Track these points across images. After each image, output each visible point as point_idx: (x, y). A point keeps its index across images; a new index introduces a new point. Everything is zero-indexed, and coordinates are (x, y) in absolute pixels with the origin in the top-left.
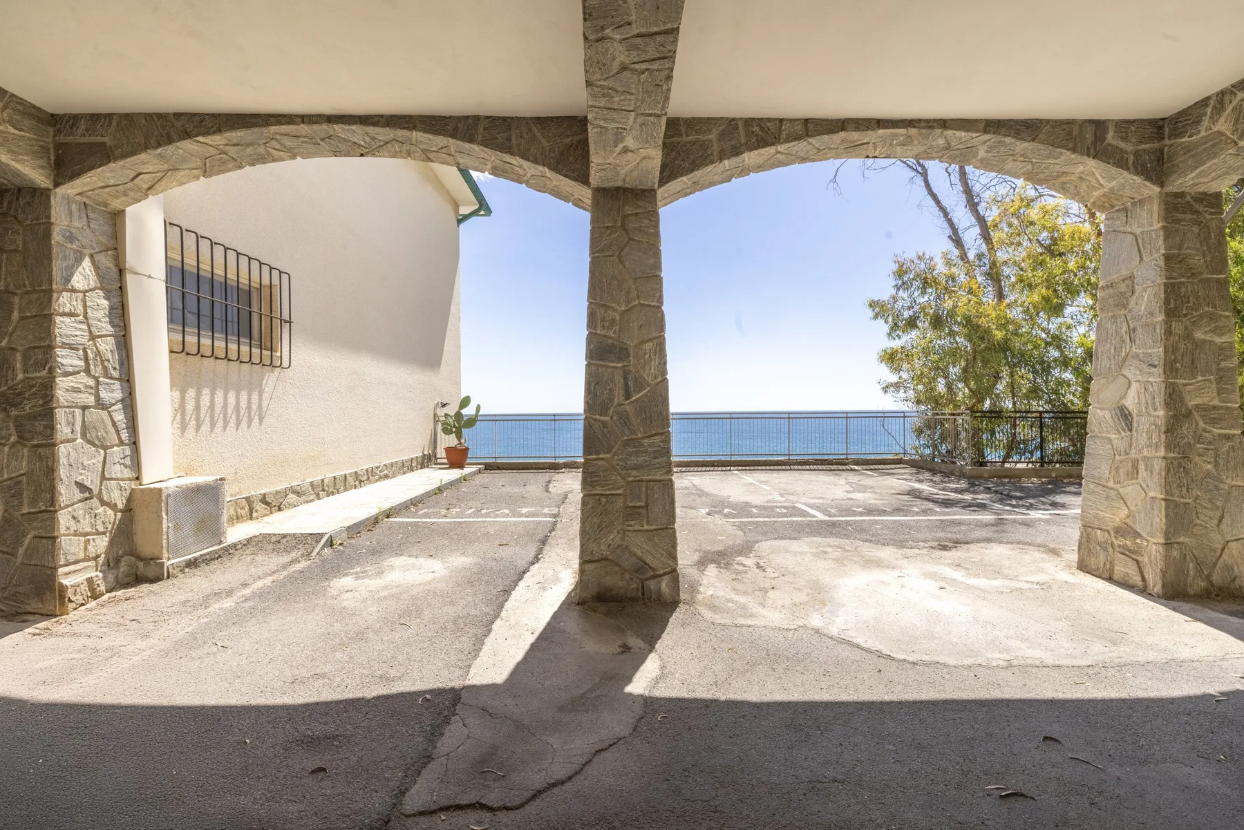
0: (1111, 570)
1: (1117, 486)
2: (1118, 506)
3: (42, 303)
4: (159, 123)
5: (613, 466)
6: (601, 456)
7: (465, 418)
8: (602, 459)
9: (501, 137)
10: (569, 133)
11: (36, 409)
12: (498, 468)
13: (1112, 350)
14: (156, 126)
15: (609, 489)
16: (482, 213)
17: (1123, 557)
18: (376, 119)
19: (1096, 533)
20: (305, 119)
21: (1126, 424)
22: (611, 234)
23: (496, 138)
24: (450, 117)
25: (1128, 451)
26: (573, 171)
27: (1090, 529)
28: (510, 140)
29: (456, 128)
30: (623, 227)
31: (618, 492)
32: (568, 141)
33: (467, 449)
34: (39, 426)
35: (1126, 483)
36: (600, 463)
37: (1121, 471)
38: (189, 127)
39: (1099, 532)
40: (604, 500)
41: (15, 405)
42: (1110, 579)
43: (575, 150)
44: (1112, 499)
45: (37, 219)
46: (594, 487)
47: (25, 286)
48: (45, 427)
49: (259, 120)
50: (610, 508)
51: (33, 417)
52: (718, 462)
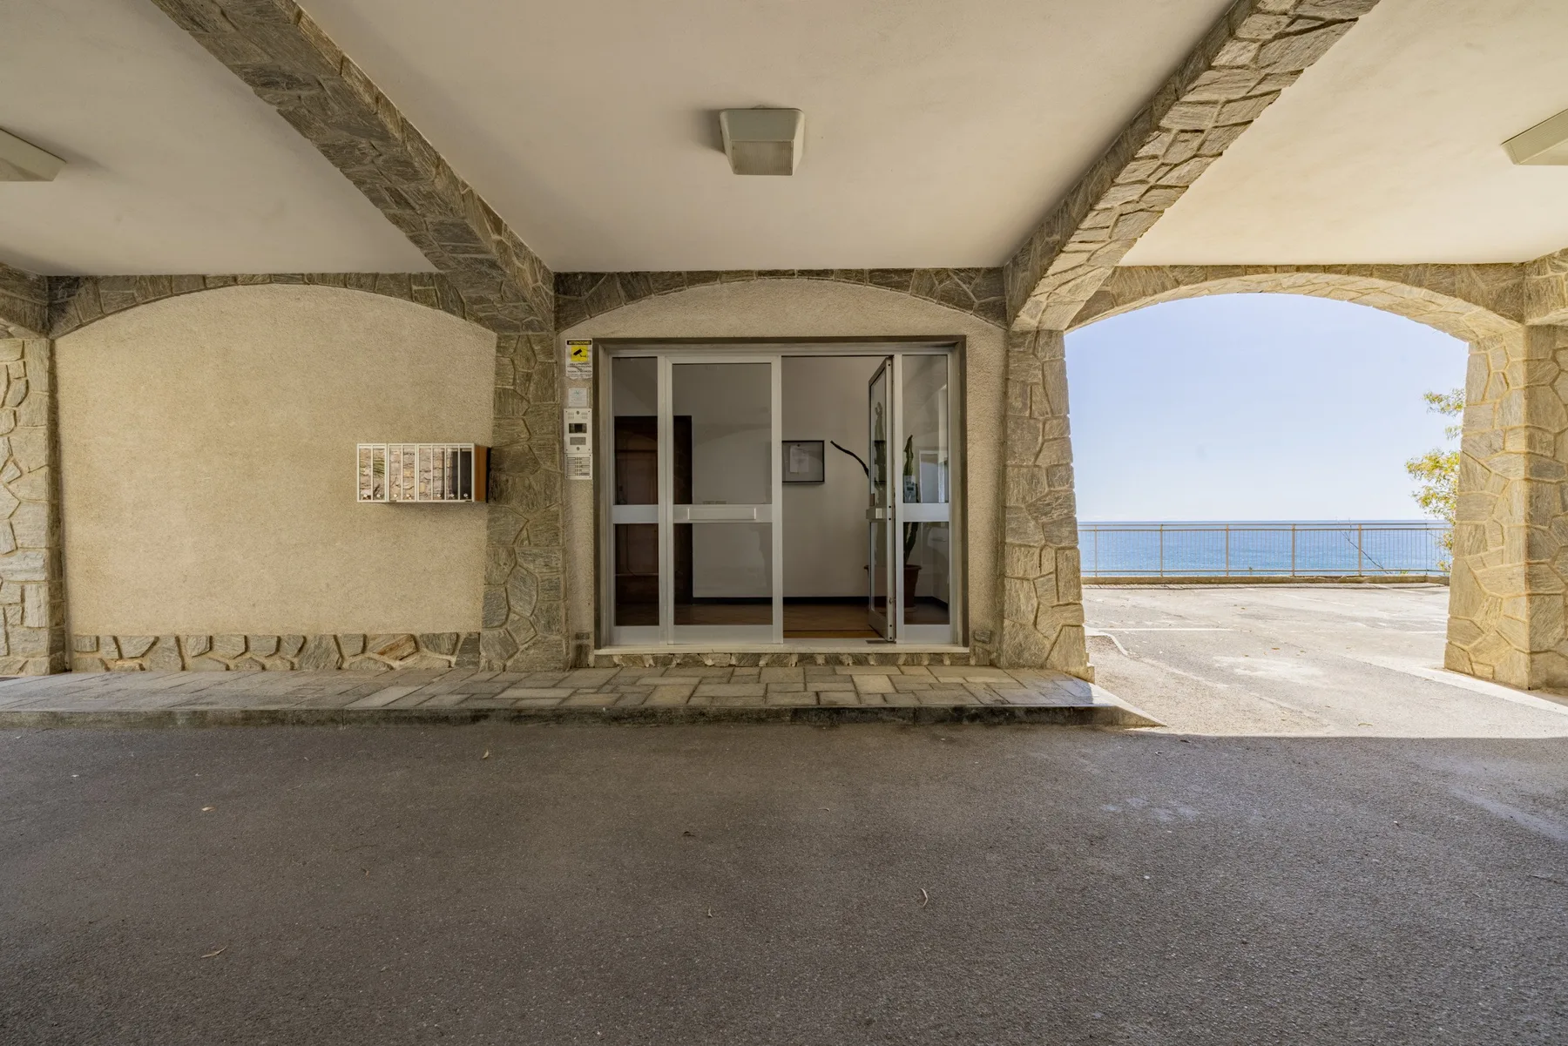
3: (1062, 428)
4: (1156, 274)
5: (1553, 570)
6: (1542, 561)
8: (1543, 563)
9: (1446, 282)
10: (1505, 277)
11: (1061, 517)
14: (1154, 276)
15: (1552, 590)
18: (1339, 268)
20: (1278, 269)
22: (1544, 366)
23: (1441, 283)
24: (1402, 266)
26: (1509, 311)
28: (1453, 284)
29: (1407, 275)
30: (1554, 359)
31: (1558, 592)
32: (1503, 284)
34: (1065, 531)
36: (1543, 566)
38: (1180, 277)
40: (1547, 599)
41: (1046, 514)
43: (1510, 292)
45: (1054, 356)
46: (1539, 587)
47: (1047, 414)
48: (1070, 532)
49: (1240, 270)
50: (1553, 606)
51: (1058, 524)
52: (1215, 578)
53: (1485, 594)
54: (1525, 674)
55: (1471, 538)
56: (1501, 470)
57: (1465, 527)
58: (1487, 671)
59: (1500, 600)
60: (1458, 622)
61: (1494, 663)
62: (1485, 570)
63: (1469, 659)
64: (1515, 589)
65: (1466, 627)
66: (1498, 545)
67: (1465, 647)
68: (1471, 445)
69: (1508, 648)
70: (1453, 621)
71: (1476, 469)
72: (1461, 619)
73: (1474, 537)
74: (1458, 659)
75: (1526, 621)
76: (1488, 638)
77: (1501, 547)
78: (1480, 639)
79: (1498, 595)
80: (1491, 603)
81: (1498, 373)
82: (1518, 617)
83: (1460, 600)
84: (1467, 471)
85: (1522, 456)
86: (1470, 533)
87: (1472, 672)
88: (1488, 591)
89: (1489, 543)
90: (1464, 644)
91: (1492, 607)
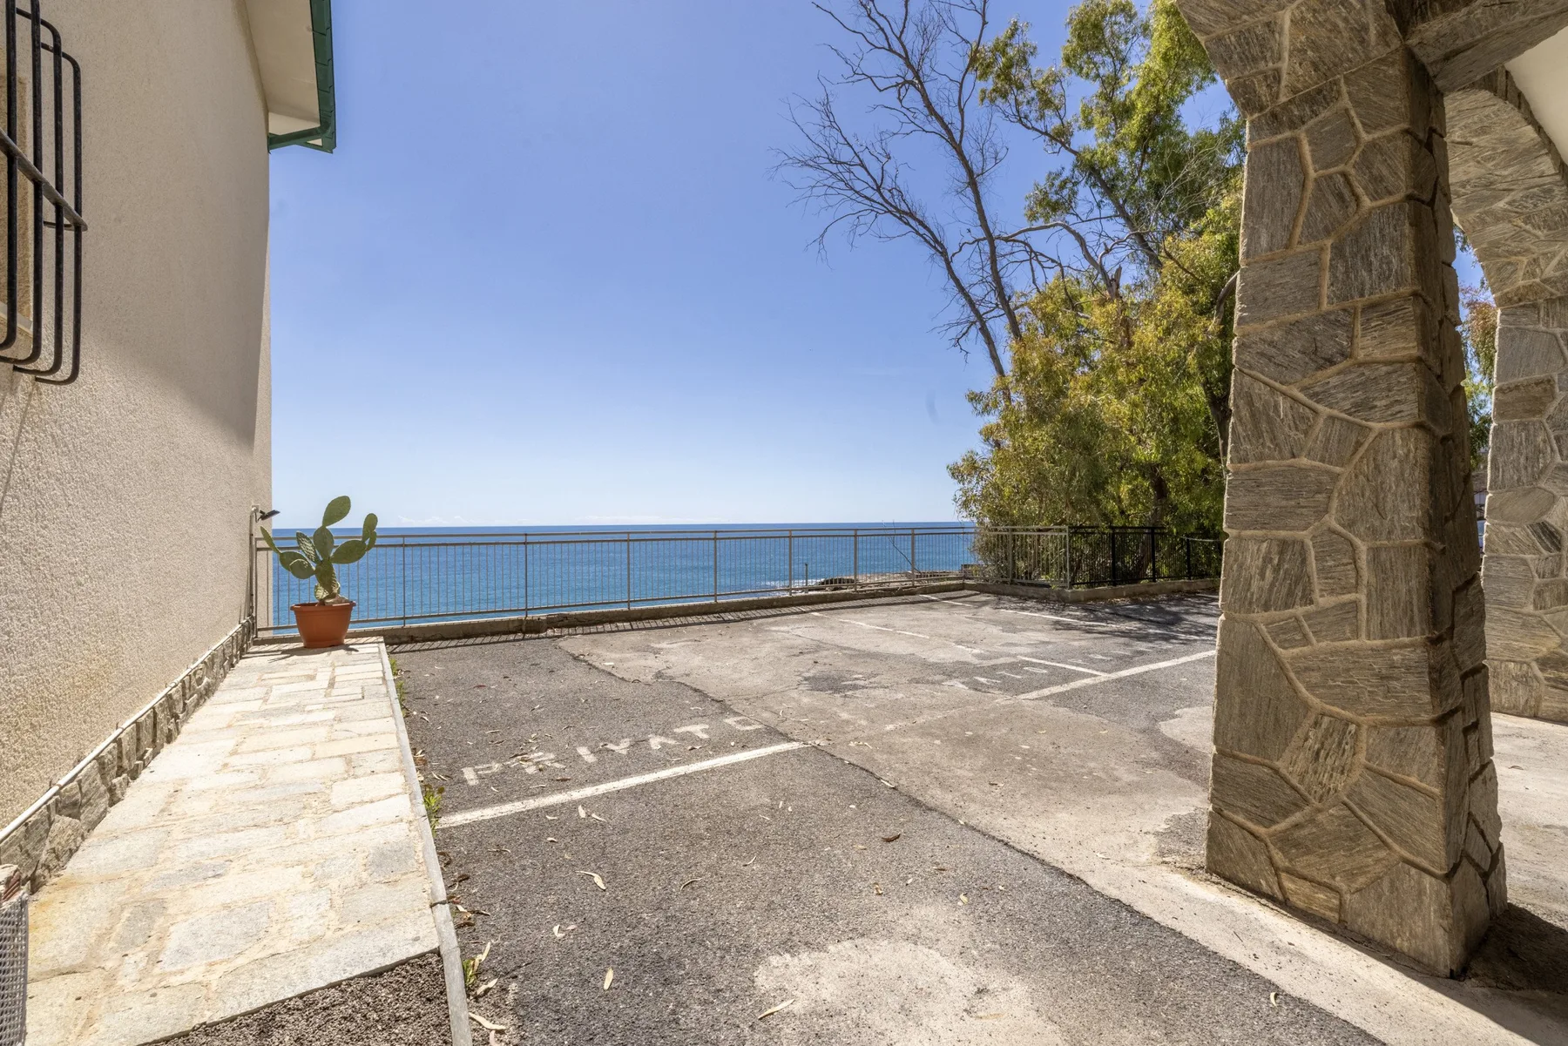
0: (1537, 707)
1: (1538, 612)
2: (1542, 634)
7: (338, 543)
12: (413, 640)
13: (1522, 460)
16: (318, 142)
17: (1557, 691)
19: (1506, 666)
21: (1553, 543)
25: (1555, 573)
27: (1496, 662)
33: (348, 608)
35: (1554, 608)
37: (1547, 595)
39: (1512, 665)
42: (1535, 717)
44: (1533, 627)
53: (1307, 707)
54: (1439, 933)
55: (1269, 574)
56: (1347, 405)
57: (1253, 547)
58: (1322, 900)
59: (1353, 728)
60: (1236, 767)
61: (1339, 882)
62: (1306, 649)
63: (1272, 863)
64: (1400, 706)
65: (1259, 780)
66: (1345, 590)
67: (1260, 830)
68: (1262, 354)
69: (1382, 854)
70: (1227, 763)
71: (1276, 407)
72: (1246, 761)
73: (1276, 570)
74: (1242, 855)
75: (1437, 791)
76: (1320, 817)
77: (1352, 596)
78: (1297, 817)
79: (1347, 714)
80: (1328, 734)
81: (1330, 177)
82: (1413, 780)
83: (1242, 715)
84: (1253, 415)
85: (1409, 367)
86: (1267, 560)
87: (1280, 897)
88: (1314, 701)
89: (1317, 584)
90: (1259, 823)
91: (1332, 743)
